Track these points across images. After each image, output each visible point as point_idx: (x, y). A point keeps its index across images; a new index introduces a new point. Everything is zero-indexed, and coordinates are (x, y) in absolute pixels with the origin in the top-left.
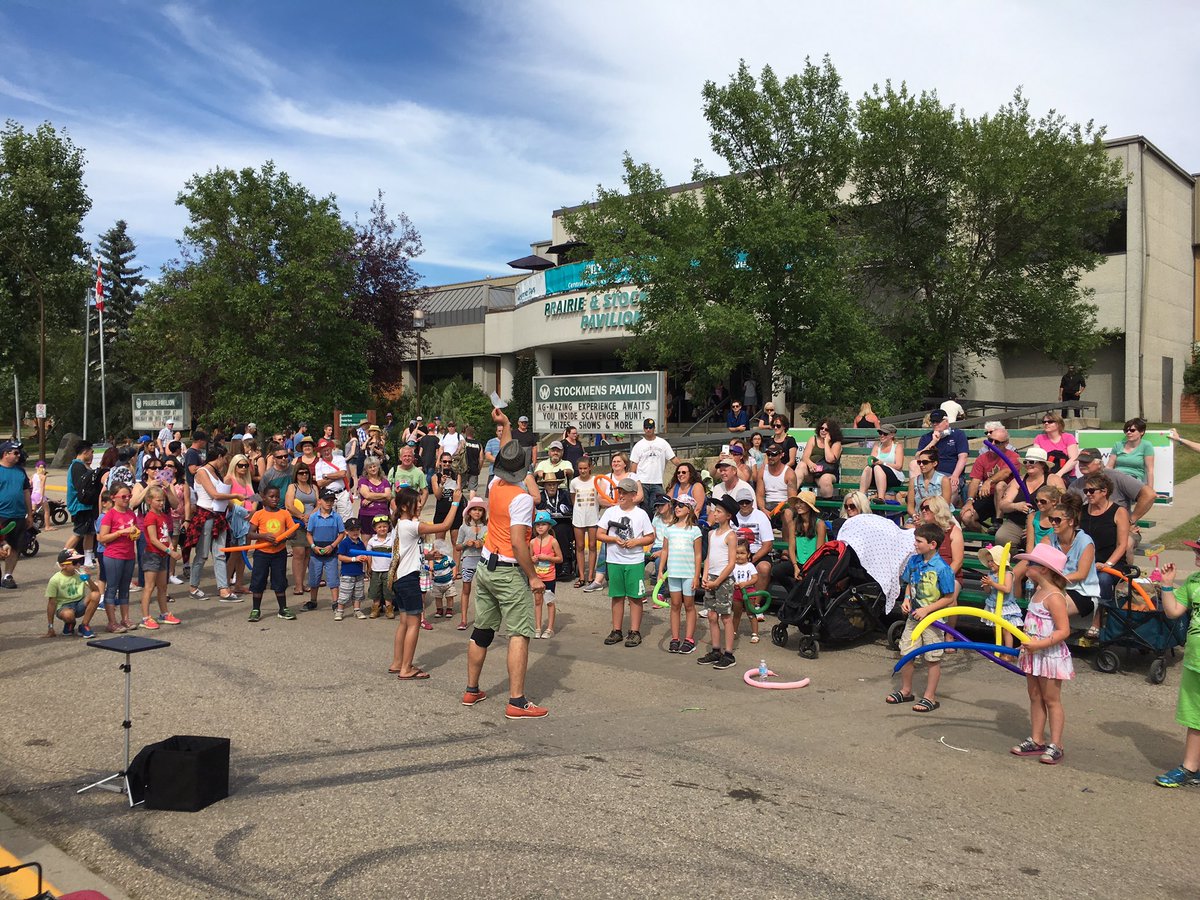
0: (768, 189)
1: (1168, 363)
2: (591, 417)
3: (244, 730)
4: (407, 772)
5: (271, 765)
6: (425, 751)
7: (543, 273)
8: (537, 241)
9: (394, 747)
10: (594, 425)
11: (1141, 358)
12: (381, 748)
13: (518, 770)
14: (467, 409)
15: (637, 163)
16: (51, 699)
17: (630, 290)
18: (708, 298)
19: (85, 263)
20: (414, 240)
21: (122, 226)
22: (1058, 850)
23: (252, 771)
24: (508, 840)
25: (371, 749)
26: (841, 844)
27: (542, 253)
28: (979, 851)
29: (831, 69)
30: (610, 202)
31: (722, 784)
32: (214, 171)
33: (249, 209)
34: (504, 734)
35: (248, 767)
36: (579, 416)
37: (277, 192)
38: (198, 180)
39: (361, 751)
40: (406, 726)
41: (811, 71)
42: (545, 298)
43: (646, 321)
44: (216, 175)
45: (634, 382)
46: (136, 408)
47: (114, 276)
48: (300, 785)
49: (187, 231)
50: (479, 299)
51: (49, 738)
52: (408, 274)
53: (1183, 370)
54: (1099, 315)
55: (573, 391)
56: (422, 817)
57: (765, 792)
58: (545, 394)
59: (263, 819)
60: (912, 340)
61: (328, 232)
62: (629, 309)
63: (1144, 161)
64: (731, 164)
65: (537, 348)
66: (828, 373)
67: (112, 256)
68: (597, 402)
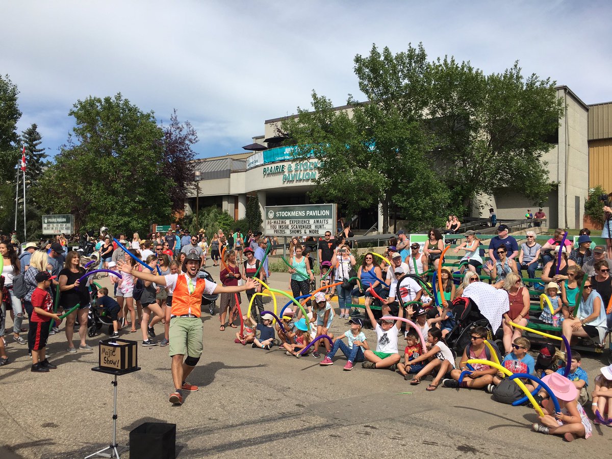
1: (577, 199)
2: (297, 227)
4: (270, 438)
5: (191, 436)
6: (273, 424)
7: (262, 152)
8: (255, 136)
9: (254, 422)
10: (298, 232)
11: (566, 197)
12: (248, 423)
13: (332, 436)
14: (221, 222)
15: (319, 96)
19: (17, 146)
20: (193, 135)
21: (35, 127)
25: (243, 424)
27: (260, 142)
29: (422, 50)
30: (304, 116)
31: (450, 442)
32: (89, 99)
33: (108, 119)
34: (311, 412)
36: (290, 227)
37: (123, 109)
38: (80, 103)
39: (237, 425)
40: (255, 408)
41: (411, 51)
42: (262, 165)
45: (320, 209)
46: (45, 223)
47: (30, 153)
48: (214, 449)
49: (75, 129)
50: (226, 166)
52: (190, 152)
53: (584, 203)
54: (550, 175)
55: (286, 214)
58: (271, 215)
60: (458, 188)
61: (150, 130)
62: (308, 171)
63: (567, 99)
64: (369, 97)
65: (259, 191)
66: (419, 204)
67: (29, 143)
68: (300, 220)
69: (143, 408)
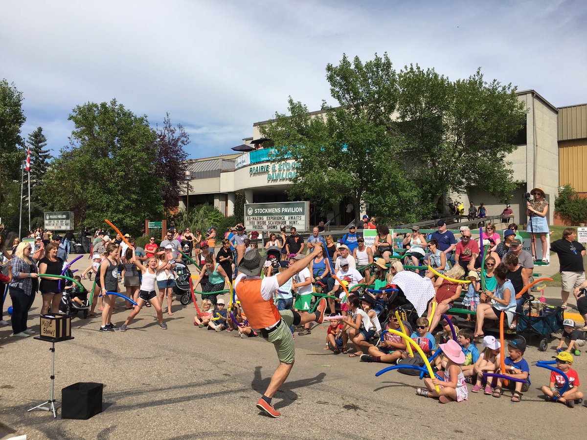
0: (358, 114)
2: (273, 223)
3: (108, 380)
4: (189, 399)
5: (121, 396)
6: (197, 388)
7: (249, 153)
8: (246, 137)
9: (181, 387)
10: (274, 227)
12: (175, 387)
13: (242, 397)
14: (211, 219)
15: (295, 101)
16: (11, 365)
17: (291, 162)
18: (329, 166)
19: (22, 148)
20: (185, 137)
21: (40, 130)
22: (498, 431)
23: (113, 400)
24: (239, 431)
25: (170, 388)
26: (397, 430)
27: (248, 143)
28: (461, 432)
29: (387, 59)
30: (281, 120)
31: (340, 402)
32: (87, 104)
33: (104, 122)
34: (234, 380)
35: (111, 397)
36: (267, 223)
37: (118, 114)
38: (79, 108)
39: (165, 389)
40: (186, 376)
41: (378, 59)
42: (250, 165)
43: (299, 177)
44: (88, 105)
45: (293, 206)
46: (46, 219)
47: (36, 154)
48: (137, 406)
49: (73, 133)
50: (218, 165)
51: (12, 385)
52: (183, 153)
53: (555, 200)
54: (514, 175)
55: (264, 211)
56: (197, 420)
57: (360, 406)
58: (250, 212)
59: (119, 422)
60: (427, 186)
61: (143, 133)
62: (290, 171)
63: (534, 102)
64: (340, 102)
65: (246, 190)
66: (387, 202)
67: (35, 144)
68: (276, 216)
69: (90, 376)
